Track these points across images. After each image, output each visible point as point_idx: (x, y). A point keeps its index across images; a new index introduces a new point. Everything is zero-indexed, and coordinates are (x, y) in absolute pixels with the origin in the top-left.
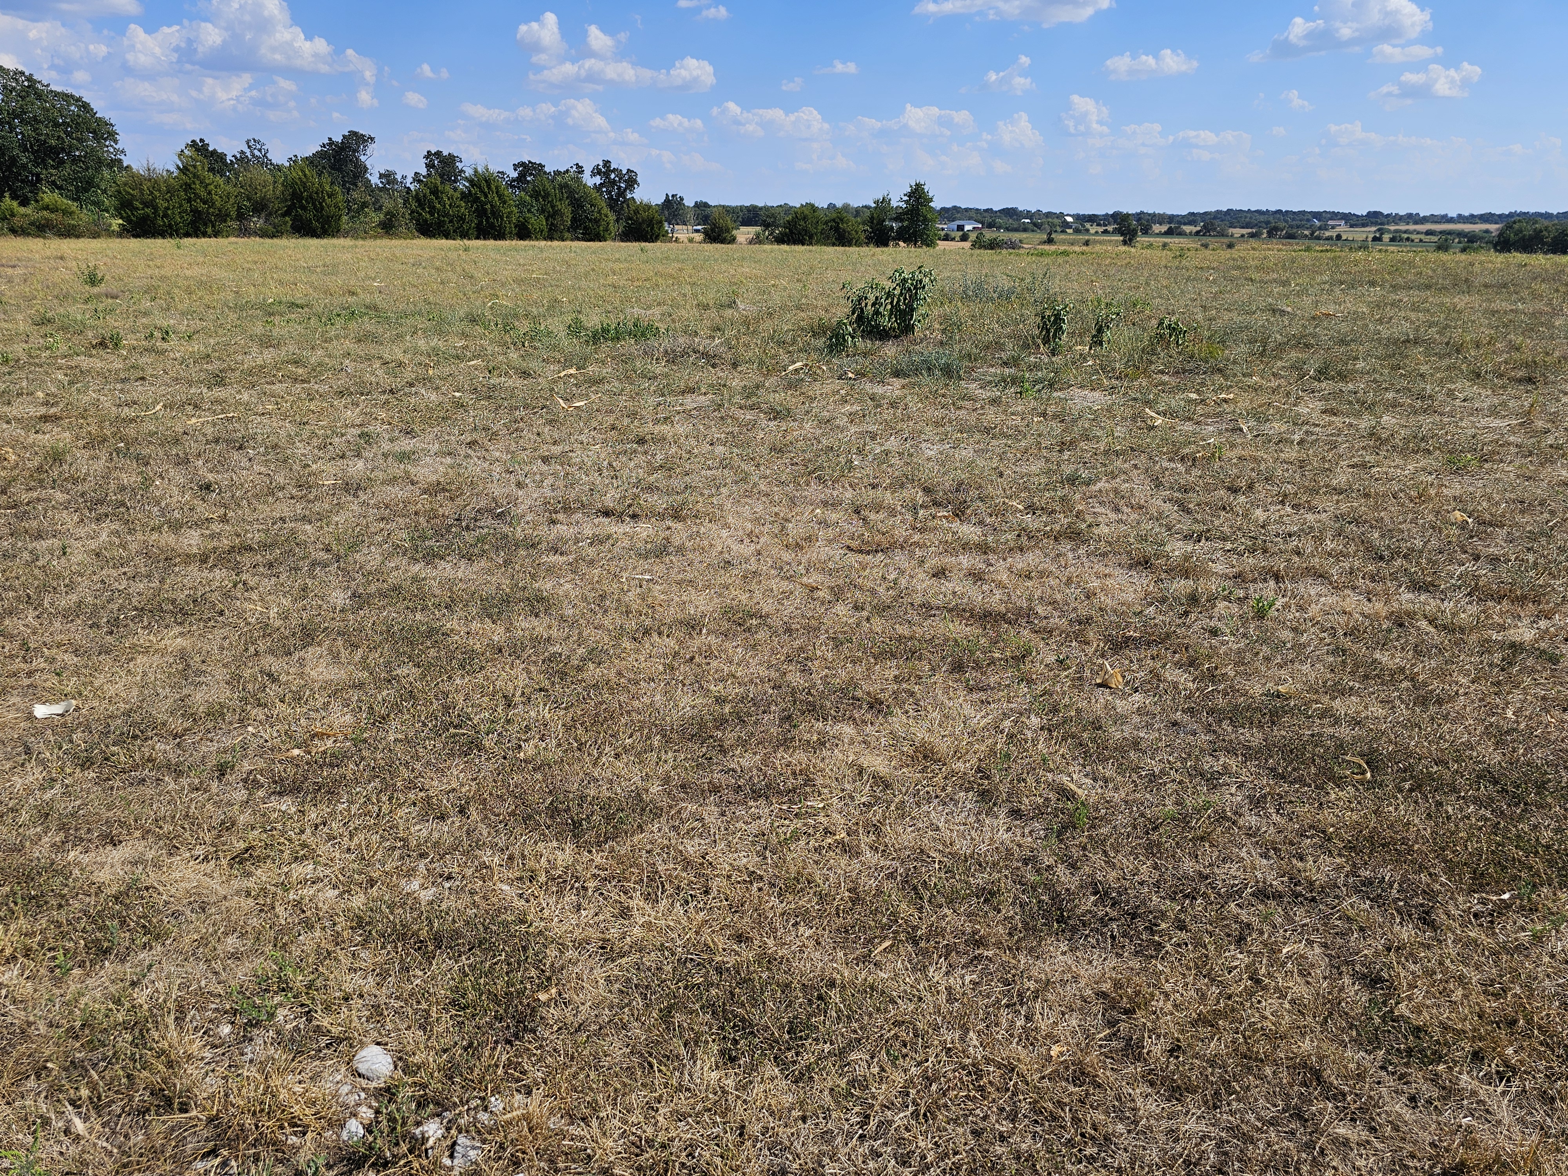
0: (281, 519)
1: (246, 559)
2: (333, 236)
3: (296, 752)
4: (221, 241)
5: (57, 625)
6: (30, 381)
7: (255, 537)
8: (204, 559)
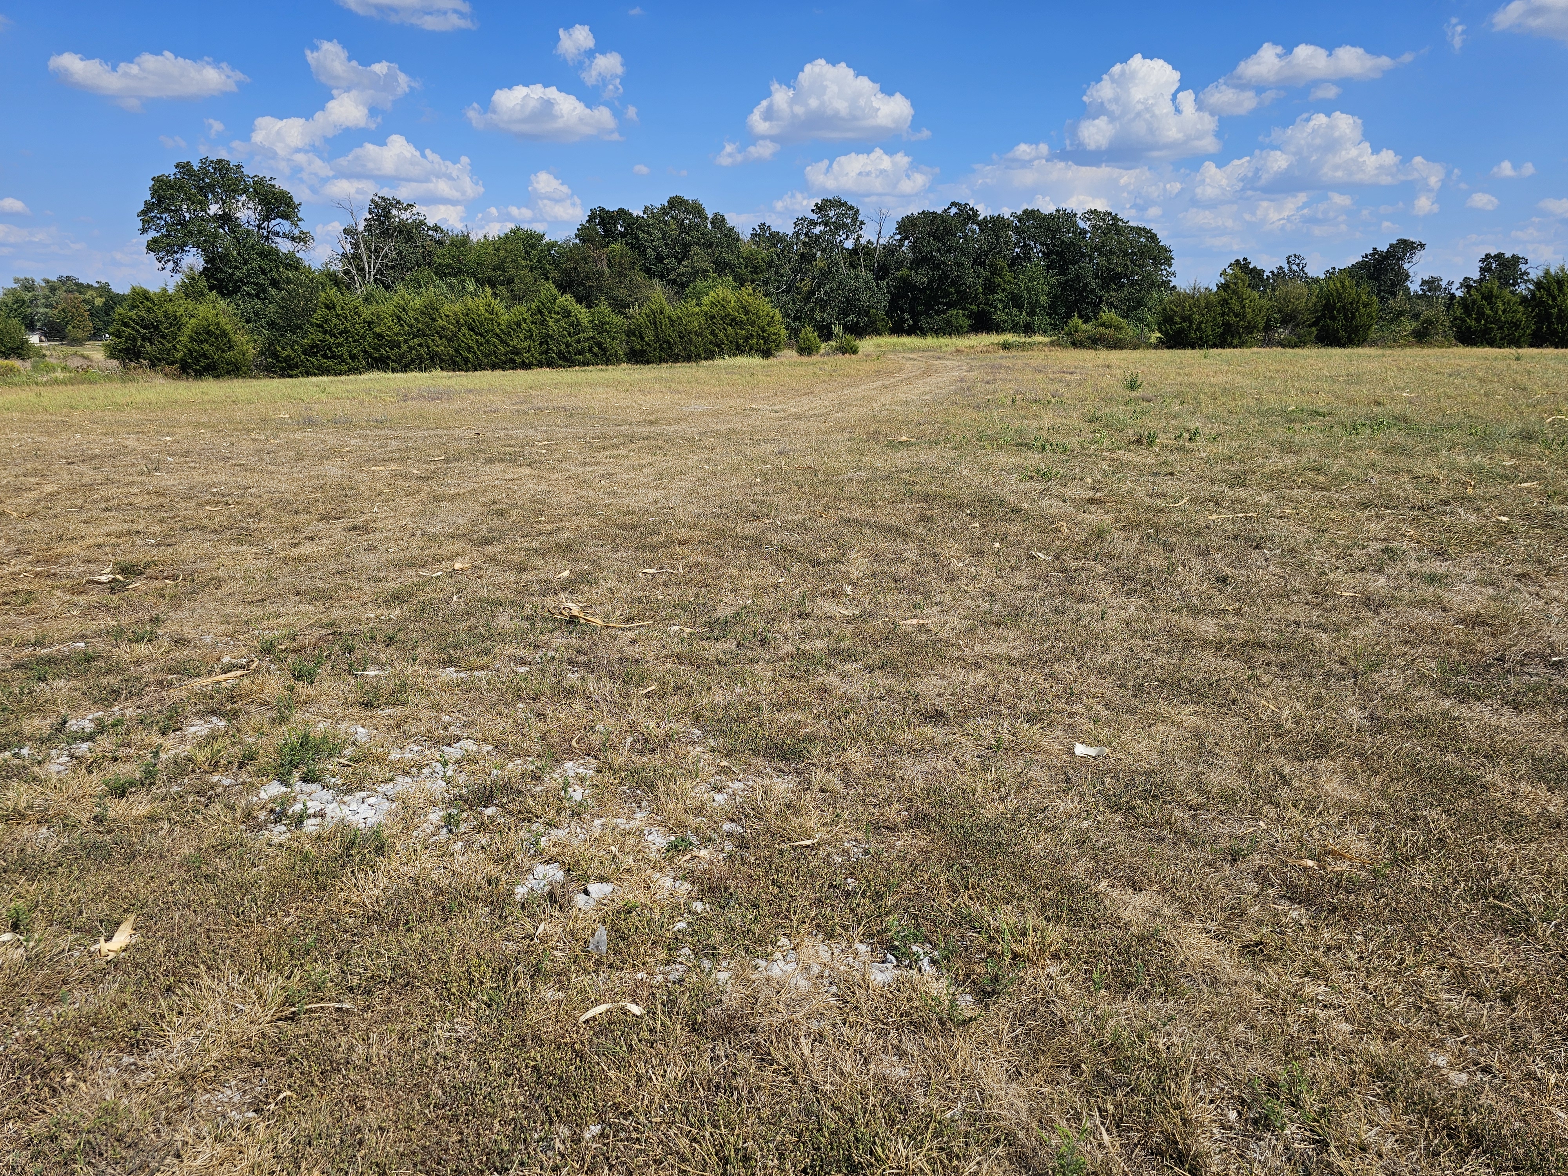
0: (1295, 622)
1: (1261, 656)
2: (1358, 346)
3: (1310, 863)
4: (1246, 351)
5: (1093, 678)
6: (1082, 469)
7: (1269, 635)
8: (1219, 646)
